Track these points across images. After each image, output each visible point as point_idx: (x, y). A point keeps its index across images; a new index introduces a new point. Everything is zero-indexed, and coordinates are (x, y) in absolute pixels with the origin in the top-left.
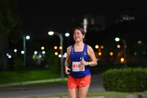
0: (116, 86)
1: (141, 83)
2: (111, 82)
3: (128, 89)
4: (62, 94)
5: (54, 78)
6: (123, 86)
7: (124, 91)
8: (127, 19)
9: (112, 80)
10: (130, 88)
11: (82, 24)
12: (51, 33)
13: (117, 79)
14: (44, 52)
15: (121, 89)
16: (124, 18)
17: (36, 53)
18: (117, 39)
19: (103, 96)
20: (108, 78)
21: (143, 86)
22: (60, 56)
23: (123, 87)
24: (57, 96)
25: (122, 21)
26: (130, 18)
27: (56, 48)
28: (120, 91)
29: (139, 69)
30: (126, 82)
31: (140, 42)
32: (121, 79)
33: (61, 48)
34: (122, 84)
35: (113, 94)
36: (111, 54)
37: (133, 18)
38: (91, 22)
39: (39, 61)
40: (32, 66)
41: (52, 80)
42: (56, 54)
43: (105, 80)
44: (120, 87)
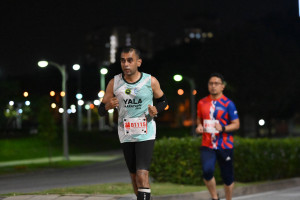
0: (174, 172)
2: (163, 165)
3: (199, 179)
4: (64, 188)
5: (49, 156)
6: (188, 172)
7: (191, 184)
8: (198, 36)
9: (166, 161)
11: (107, 45)
12: (43, 64)
13: (177, 158)
14: (28, 103)
15: (184, 179)
16: (192, 36)
17: (12, 103)
18: (178, 78)
20: (159, 156)
22: (61, 110)
23: (189, 175)
24: (54, 193)
25: (187, 40)
26: (204, 35)
27: (53, 94)
28: (183, 183)
30: (195, 164)
32: (185, 159)
33: (63, 94)
34: (186, 168)
37: (210, 35)
38: (125, 42)
39: (19, 121)
40: (4, 130)
41: (45, 160)
42: (54, 106)
44: (182, 175)
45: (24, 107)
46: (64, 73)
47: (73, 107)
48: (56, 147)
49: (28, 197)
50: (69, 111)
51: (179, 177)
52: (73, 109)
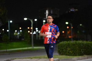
0: (66, 52)
1: (82, 50)
2: (62, 50)
3: (73, 54)
4: (32, 57)
5: (28, 47)
6: (70, 52)
7: (71, 55)
8: (73, 10)
9: (63, 48)
10: (75, 53)
11: (45, 13)
12: (25, 19)
13: (67, 47)
14: (21, 31)
16: (71, 10)
17: (16, 31)
18: (67, 23)
19: (58, 58)
20: (61, 47)
21: (83, 52)
22: (31, 33)
23: (70, 53)
24: (29, 58)
25: (70, 12)
26: (75, 10)
27: (28, 28)
28: (69, 55)
29: (80, 42)
30: (72, 49)
31: (81, 25)
32: (69, 48)
33: (32, 28)
35: (64, 57)
36: (63, 32)
37: (77, 10)
38: (51, 12)
39: (18, 36)
40: (14, 39)
41: (26, 48)
42: (29, 32)
43: (59, 48)
44: (68, 53)
45: (20, 32)
46: (32, 22)
47: (35, 32)
48: (30, 44)
49: (21, 59)
50: (34, 33)
51: (67, 53)
52: (35, 33)
